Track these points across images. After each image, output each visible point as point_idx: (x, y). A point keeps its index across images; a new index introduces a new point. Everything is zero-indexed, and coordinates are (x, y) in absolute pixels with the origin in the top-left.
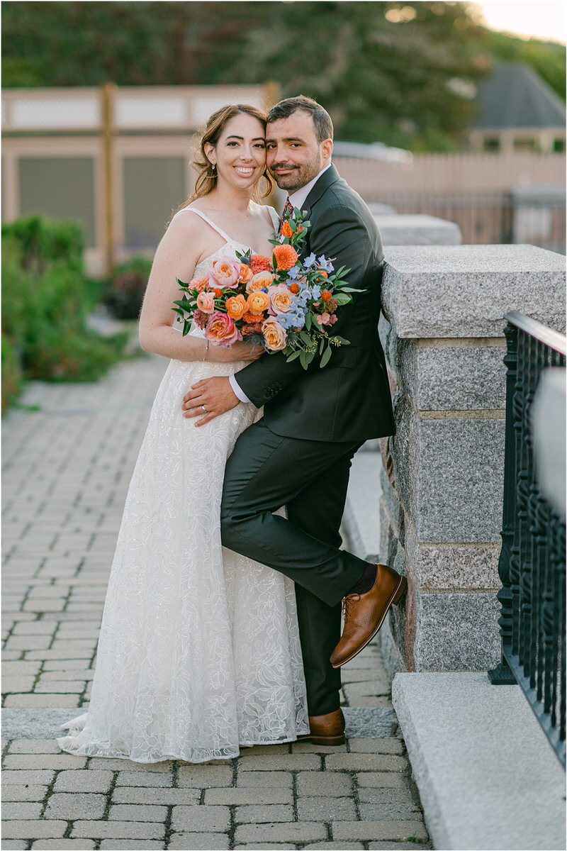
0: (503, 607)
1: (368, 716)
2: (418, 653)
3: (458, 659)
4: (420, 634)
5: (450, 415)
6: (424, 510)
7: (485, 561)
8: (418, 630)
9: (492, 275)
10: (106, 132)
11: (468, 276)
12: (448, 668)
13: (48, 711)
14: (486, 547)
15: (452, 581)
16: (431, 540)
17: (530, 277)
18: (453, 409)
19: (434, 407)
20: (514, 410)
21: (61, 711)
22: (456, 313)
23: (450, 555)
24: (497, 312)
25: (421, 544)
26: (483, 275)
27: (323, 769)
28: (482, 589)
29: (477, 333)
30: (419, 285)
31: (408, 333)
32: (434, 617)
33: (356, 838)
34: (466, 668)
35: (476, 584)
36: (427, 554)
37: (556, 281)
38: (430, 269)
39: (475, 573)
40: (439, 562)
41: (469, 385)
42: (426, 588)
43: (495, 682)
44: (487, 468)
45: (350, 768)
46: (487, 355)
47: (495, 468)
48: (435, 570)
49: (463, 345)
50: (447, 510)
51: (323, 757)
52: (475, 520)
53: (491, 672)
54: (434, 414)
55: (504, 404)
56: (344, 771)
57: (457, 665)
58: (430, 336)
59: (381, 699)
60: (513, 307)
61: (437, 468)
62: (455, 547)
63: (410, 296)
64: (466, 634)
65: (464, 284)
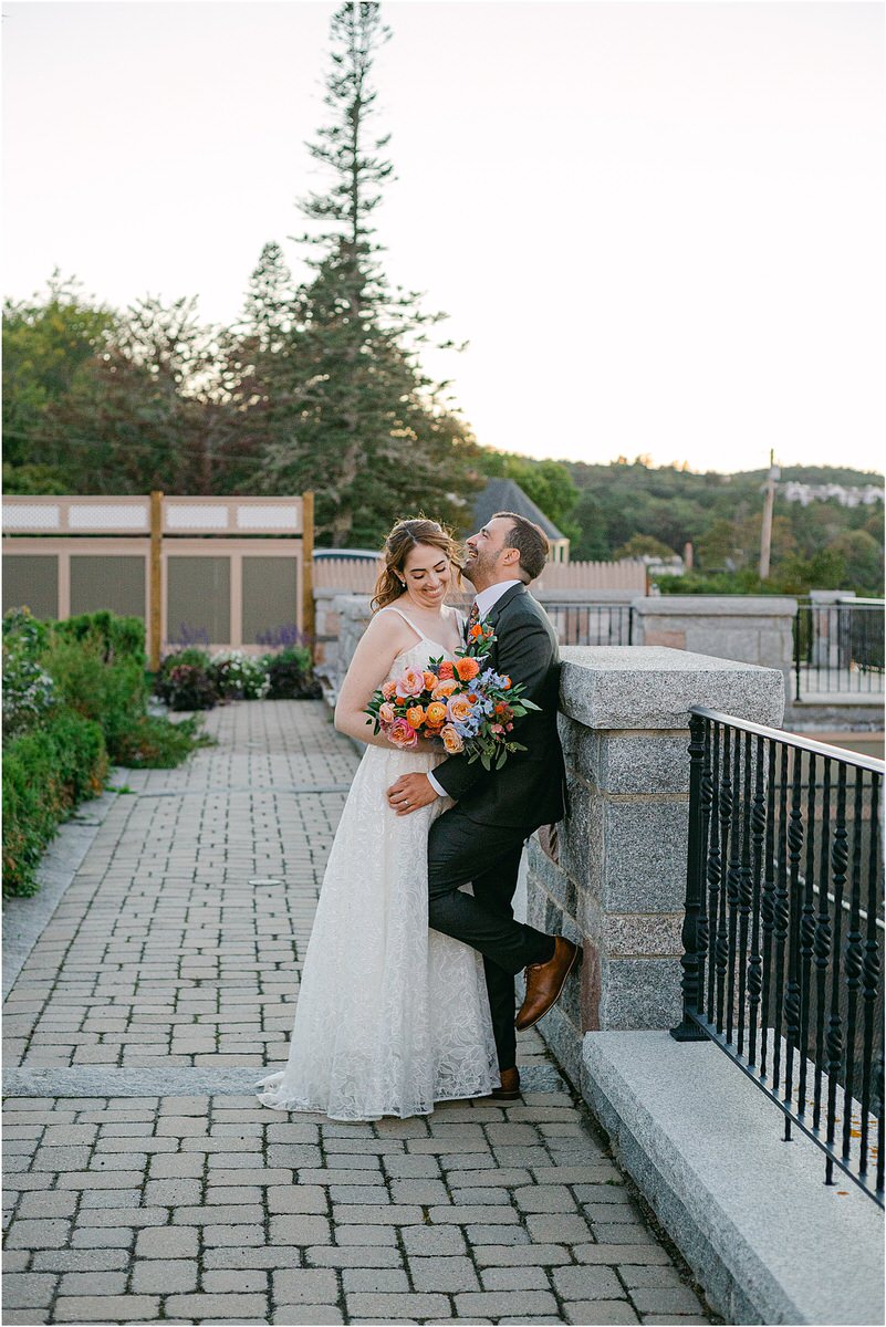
0: (686, 971)
1: (532, 1074)
2: (606, 1013)
3: (641, 1019)
4: (606, 996)
5: (637, 798)
6: (612, 884)
7: (666, 930)
8: (604, 993)
9: (676, 673)
10: (156, 535)
11: (654, 673)
12: (632, 1027)
13: (239, 1069)
14: (668, 917)
15: (636, 948)
16: (619, 911)
17: (709, 676)
18: (639, 793)
19: (622, 791)
20: (701, 794)
21: (250, 1070)
22: (645, 706)
23: (635, 924)
24: (681, 706)
25: (608, 914)
26: (667, 673)
27: (507, 1121)
28: (664, 956)
29: (661, 725)
30: (612, 681)
31: (600, 725)
32: (620, 981)
33: (559, 1182)
34: (648, 1027)
35: (658, 951)
36: (614, 923)
37: (731, 679)
38: (622, 667)
39: (657, 941)
40: (625, 930)
41: (654, 771)
42: (614, 954)
43: (679, 1039)
44: (669, 846)
45: (532, 1120)
46: (670, 744)
47: (675, 845)
48: (621, 938)
49: (649, 736)
50: (633, 884)
51: (504, 1110)
52: (658, 893)
53: (672, 1030)
54: (622, 797)
55: (686, 788)
56: (527, 1123)
57: (640, 1024)
58: (621, 727)
59: (539, 1057)
60: (695, 702)
61: (624, 846)
62: (639, 917)
63: (604, 691)
64: (648, 996)
65: (651, 681)
